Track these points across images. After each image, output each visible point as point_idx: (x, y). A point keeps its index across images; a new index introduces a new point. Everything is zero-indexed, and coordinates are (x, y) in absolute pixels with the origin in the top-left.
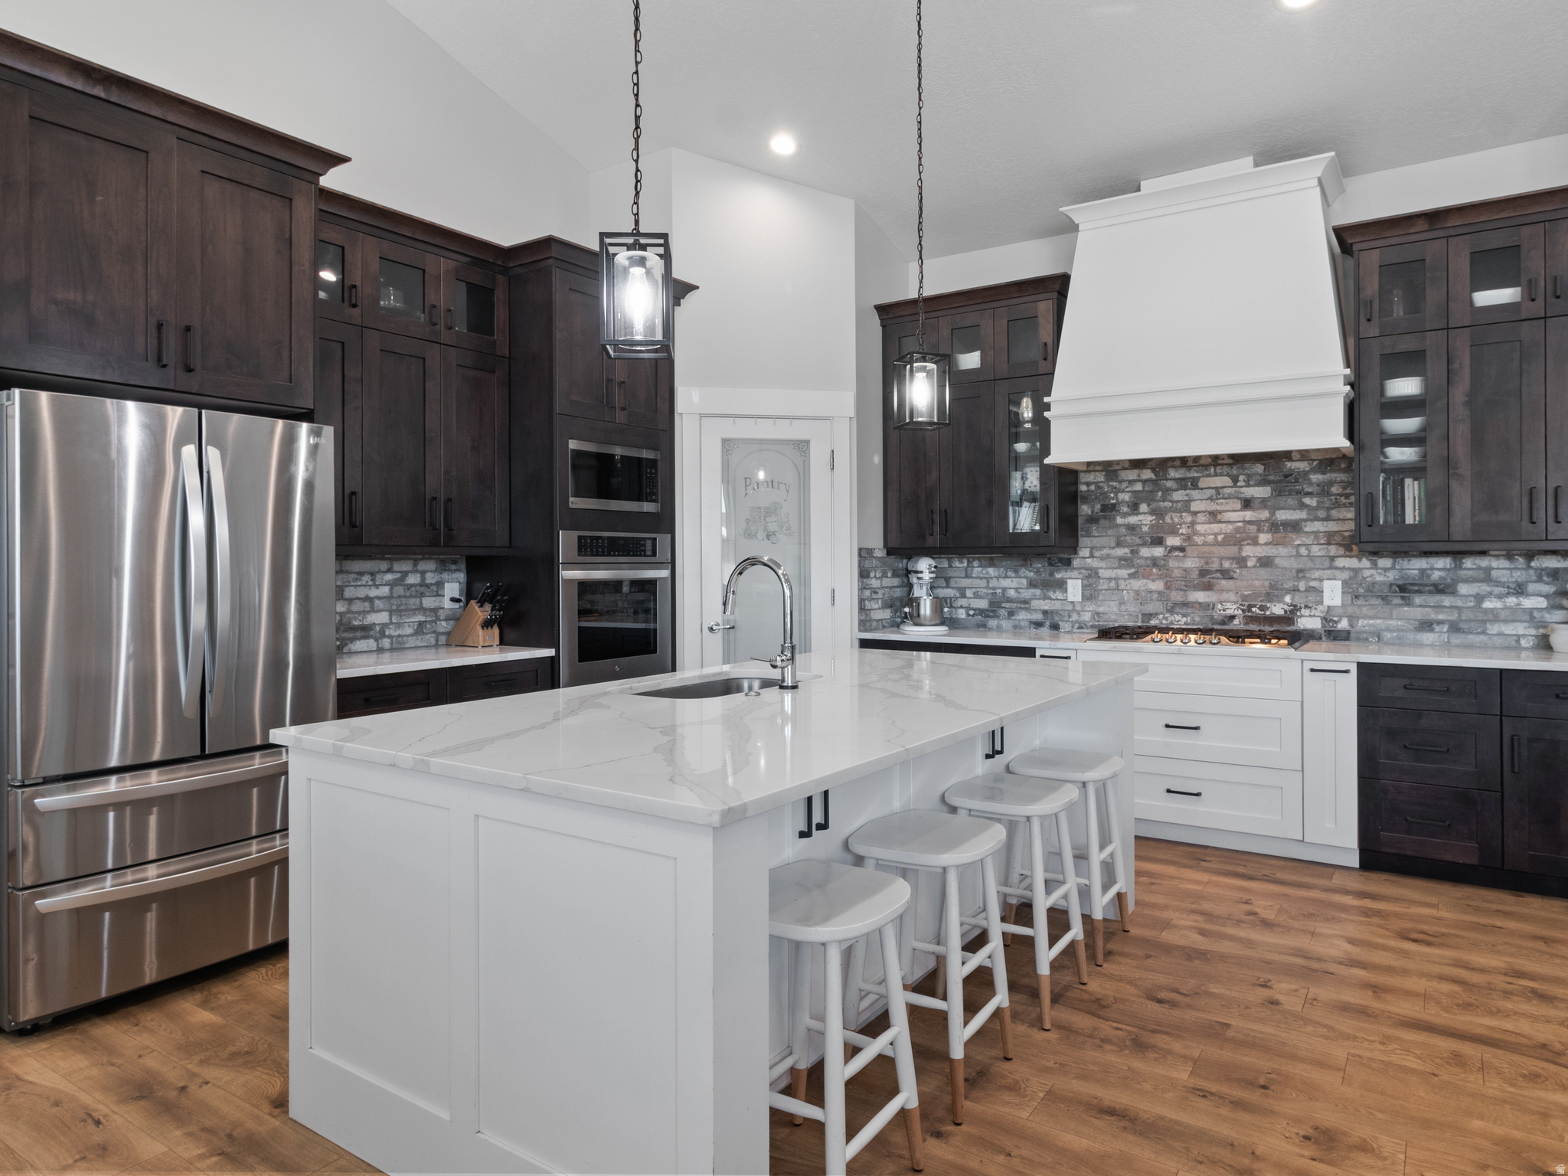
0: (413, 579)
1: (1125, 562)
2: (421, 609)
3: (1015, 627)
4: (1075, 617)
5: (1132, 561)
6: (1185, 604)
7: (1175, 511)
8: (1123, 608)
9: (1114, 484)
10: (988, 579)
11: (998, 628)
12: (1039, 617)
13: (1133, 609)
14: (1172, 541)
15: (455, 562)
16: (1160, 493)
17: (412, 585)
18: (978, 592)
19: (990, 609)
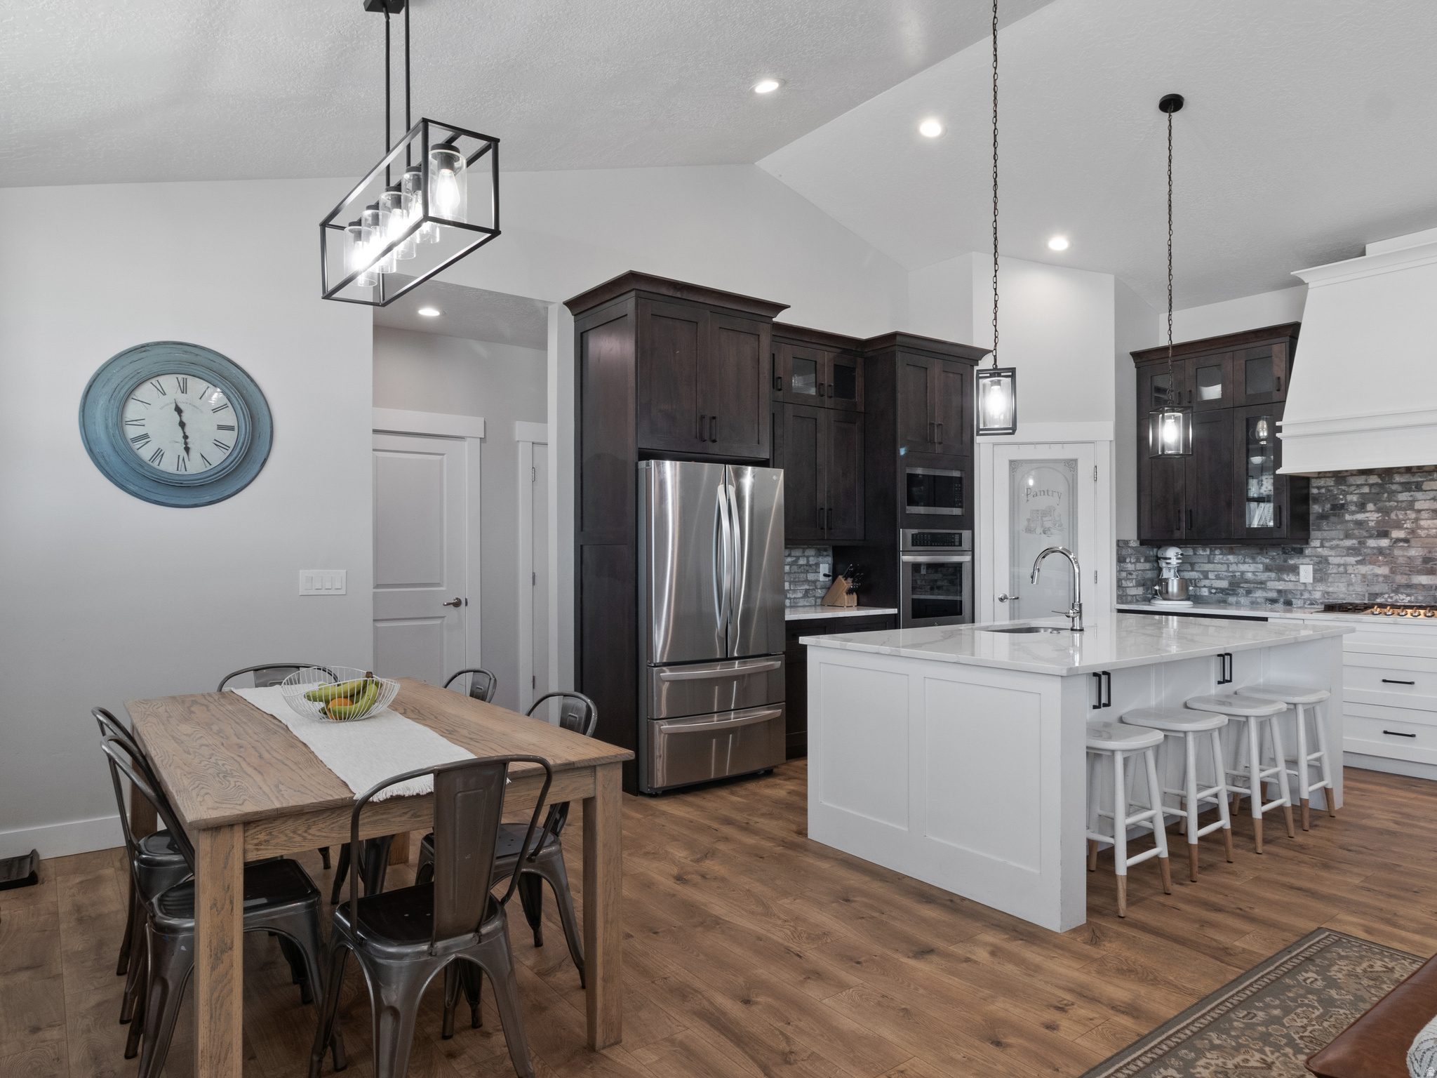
0: (802, 561)
1: (1352, 551)
2: (807, 581)
3: (1252, 603)
4: (1306, 595)
5: (1359, 550)
6: (1409, 586)
7: (1401, 509)
8: (1351, 588)
9: (1343, 487)
10: (1228, 565)
11: (1237, 603)
12: (1274, 595)
13: (1360, 590)
14: (1396, 534)
15: (826, 550)
16: (1386, 495)
17: (802, 565)
18: (1219, 574)
19: (1230, 588)
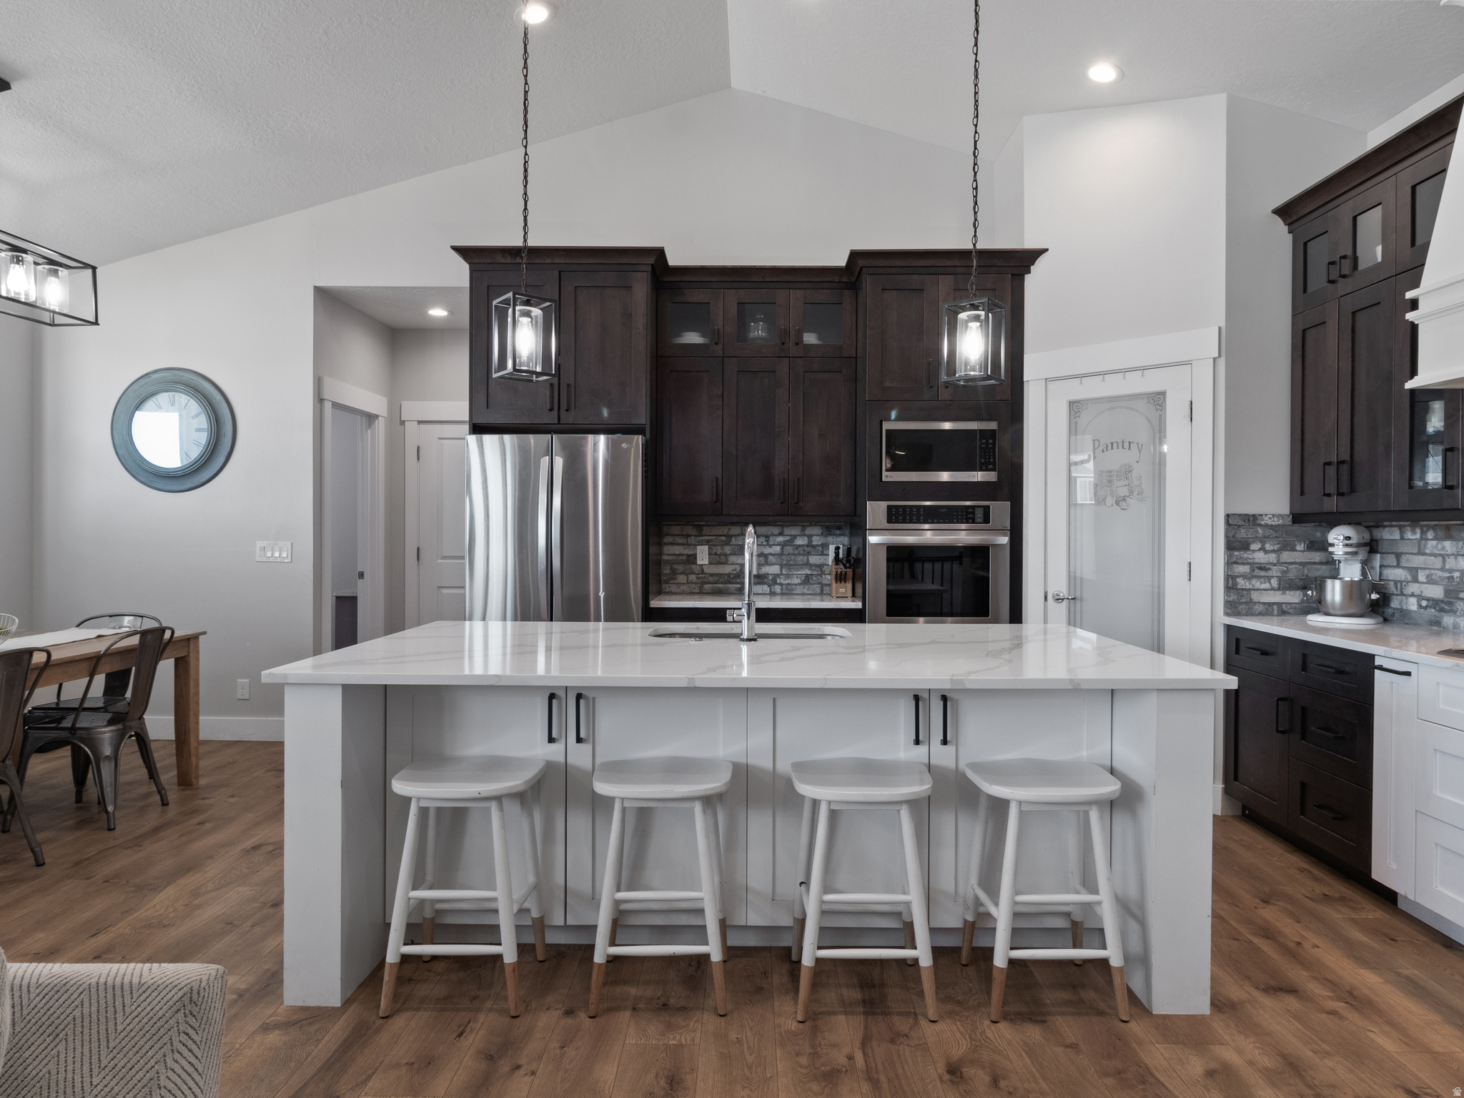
0: (800, 541)
2: (808, 564)
15: (839, 528)
17: (800, 546)
18: (1432, 574)
19: (1446, 600)
